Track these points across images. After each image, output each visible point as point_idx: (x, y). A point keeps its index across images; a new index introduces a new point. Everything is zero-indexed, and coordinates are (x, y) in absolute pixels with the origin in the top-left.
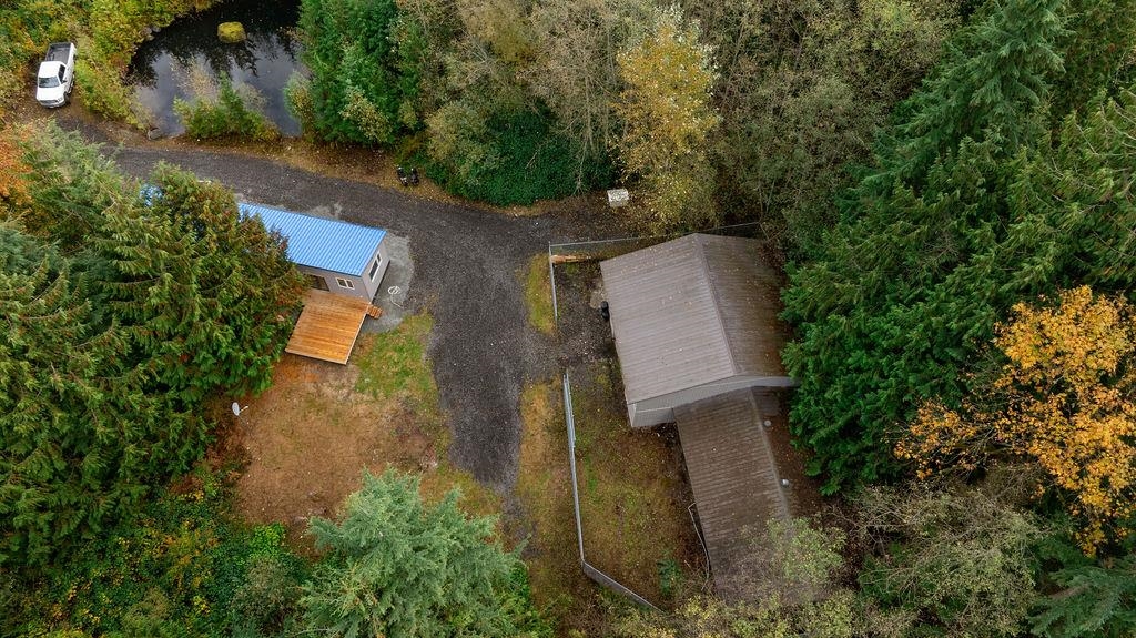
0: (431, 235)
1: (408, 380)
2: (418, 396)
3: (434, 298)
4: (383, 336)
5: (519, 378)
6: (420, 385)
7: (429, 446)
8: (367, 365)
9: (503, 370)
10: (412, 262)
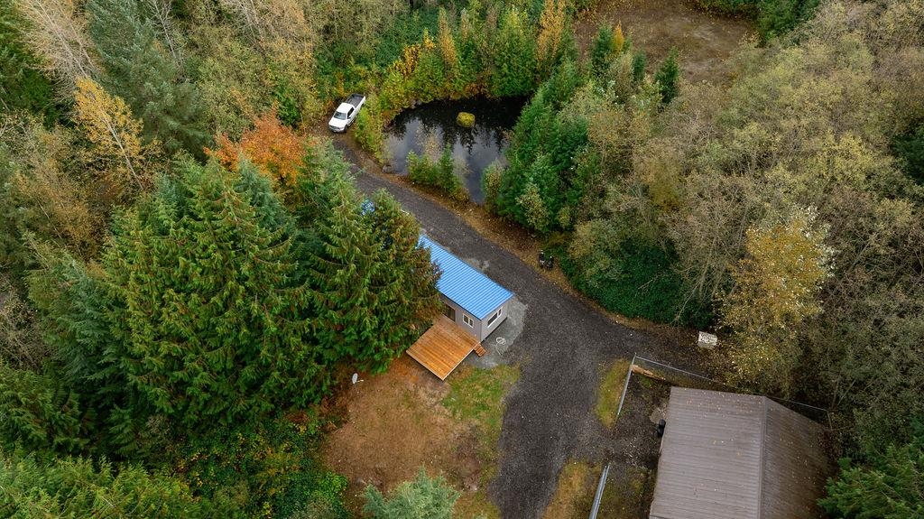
0: (546, 311)
1: (482, 413)
2: (484, 429)
3: (528, 359)
4: (478, 371)
5: (568, 450)
6: (489, 422)
7: (476, 472)
8: (458, 388)
9: (558, 439)
10: (522, 325)
